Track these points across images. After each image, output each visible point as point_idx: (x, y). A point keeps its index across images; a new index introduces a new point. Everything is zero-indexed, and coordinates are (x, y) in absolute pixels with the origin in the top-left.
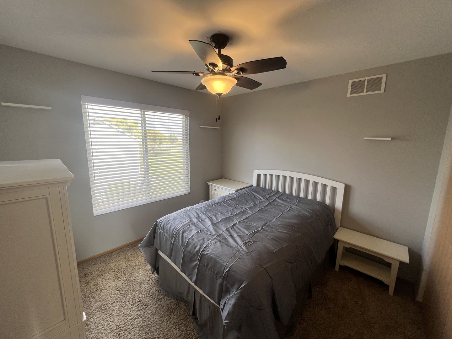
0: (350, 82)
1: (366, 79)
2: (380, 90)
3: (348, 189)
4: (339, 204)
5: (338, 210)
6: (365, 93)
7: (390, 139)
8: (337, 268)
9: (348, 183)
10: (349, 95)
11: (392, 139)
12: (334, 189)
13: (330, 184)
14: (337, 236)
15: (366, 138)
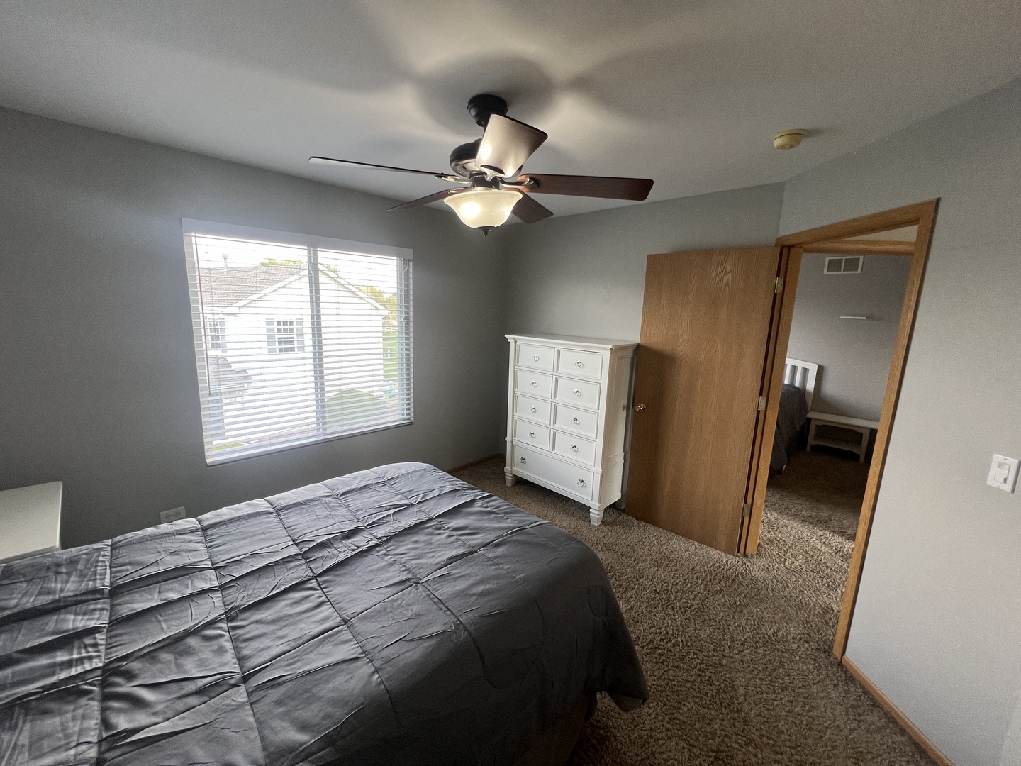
0: (827, 260)
1: (844, 258)
2: (857, 270)
3: (821, 370)
4: (810, 386)
5: (809, 393)
6: (842, 272)
7: (865, 318)
8: (808, 448)
9: (820, 364)
10: (825, 272)
11: (867, 318)
12: (805, 371)
13: (801, 365)
14: (810, 415)
15: (841, 317)
